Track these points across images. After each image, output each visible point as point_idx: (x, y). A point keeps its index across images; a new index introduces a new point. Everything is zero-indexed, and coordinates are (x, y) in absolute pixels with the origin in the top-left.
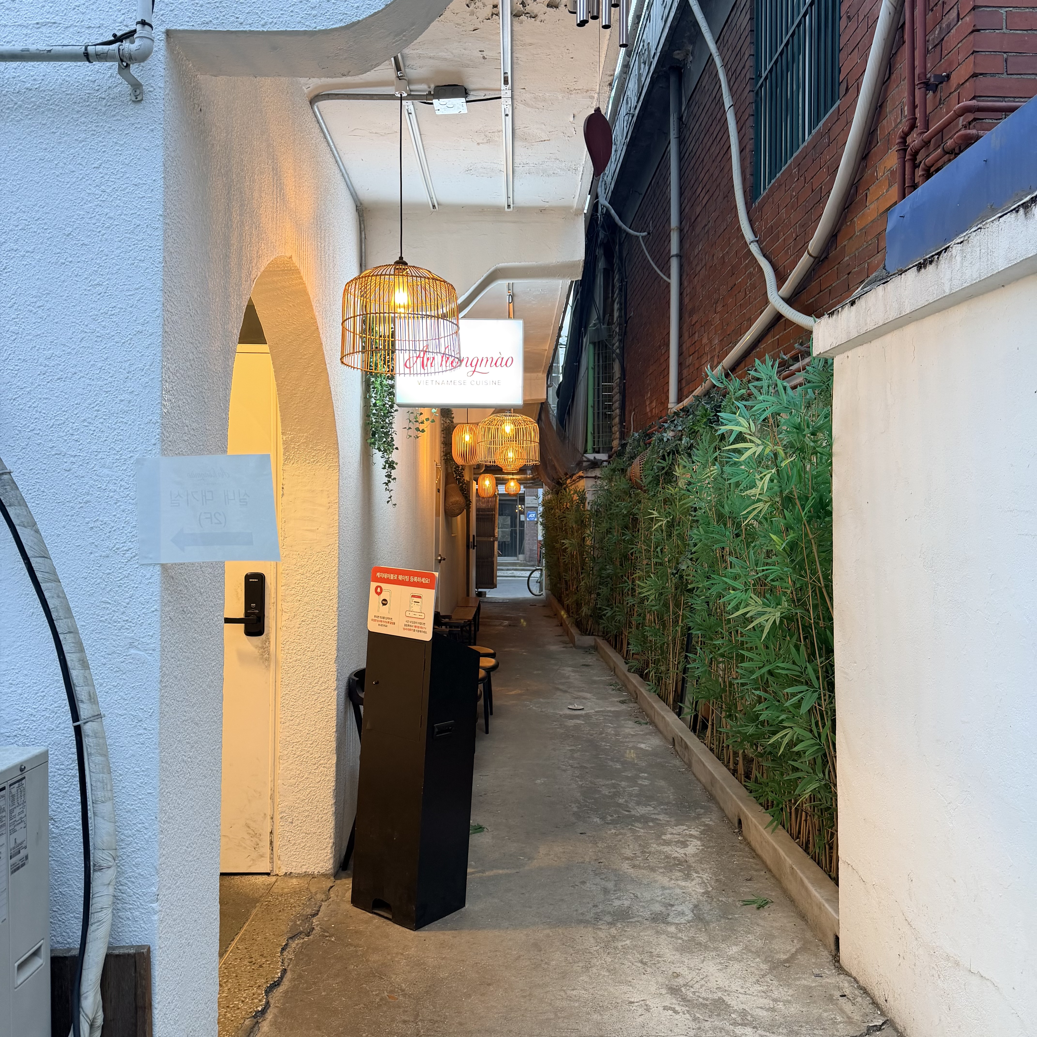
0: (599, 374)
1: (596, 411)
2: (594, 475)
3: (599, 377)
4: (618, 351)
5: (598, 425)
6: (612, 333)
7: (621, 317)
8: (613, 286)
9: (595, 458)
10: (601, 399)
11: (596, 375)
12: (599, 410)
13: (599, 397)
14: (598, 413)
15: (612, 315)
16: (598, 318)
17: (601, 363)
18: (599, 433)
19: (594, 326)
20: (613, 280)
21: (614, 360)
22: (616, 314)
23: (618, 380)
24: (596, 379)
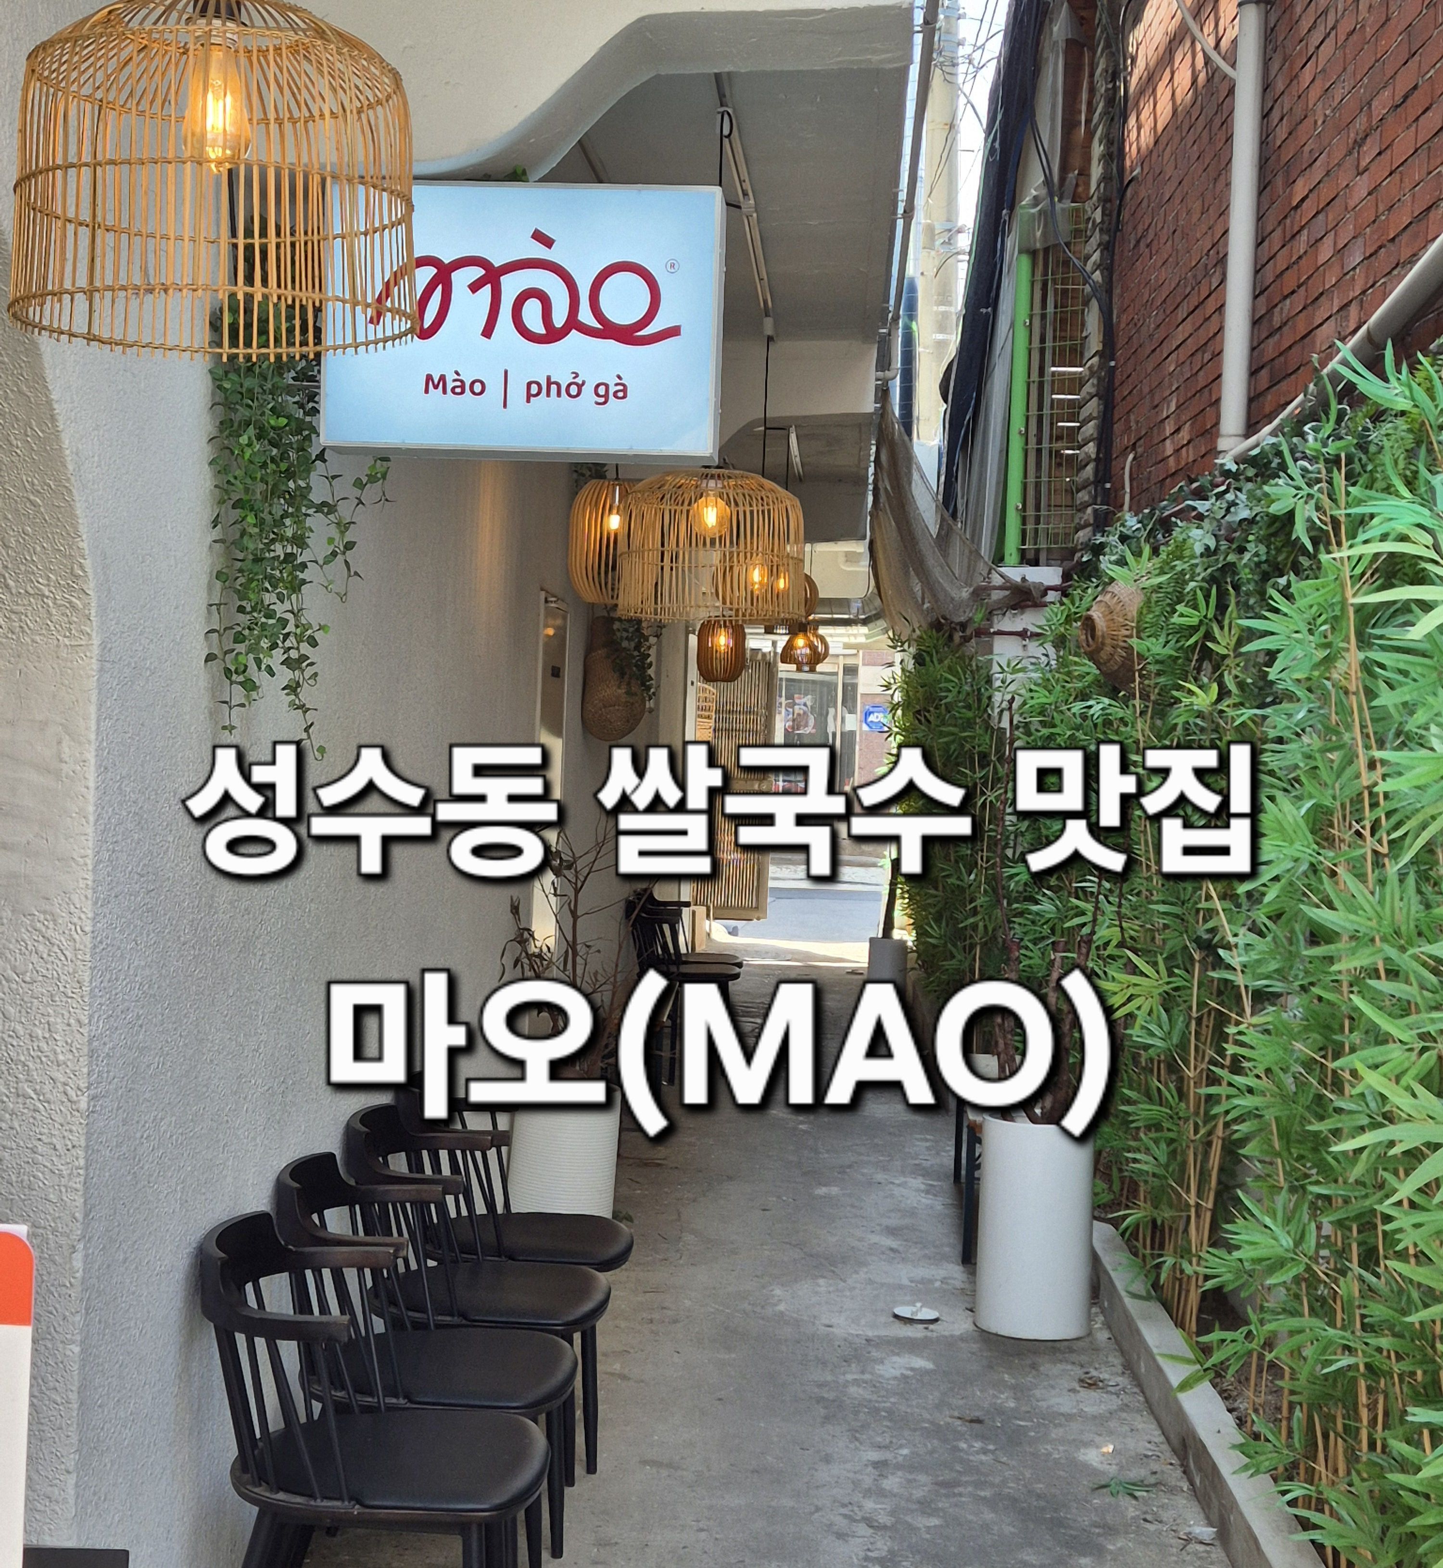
0: (1043, 340)
1: (1033, 445)
2: (1019, 629)
3: (1042, 351)
4: (1097, 276)
5: (1038, 485)
6: (1082, 226)
7: (1111, 179)
8: (1092, 90)
9: (1024, 579)
10: (1046, 411)
11: (1036, 344)
12: (1039, 442)
13: (1040, 408)
14: (1039, 451)
15: (1085, 173)
16: (1048, 182)
17: (1050, 309)
18: (1038, 508)
19: (1035, 205)
20: (1092, 75)
21: (1086, 303)
22: (1096, 171)
23: (1096, 360)
24: (1036, 356)
